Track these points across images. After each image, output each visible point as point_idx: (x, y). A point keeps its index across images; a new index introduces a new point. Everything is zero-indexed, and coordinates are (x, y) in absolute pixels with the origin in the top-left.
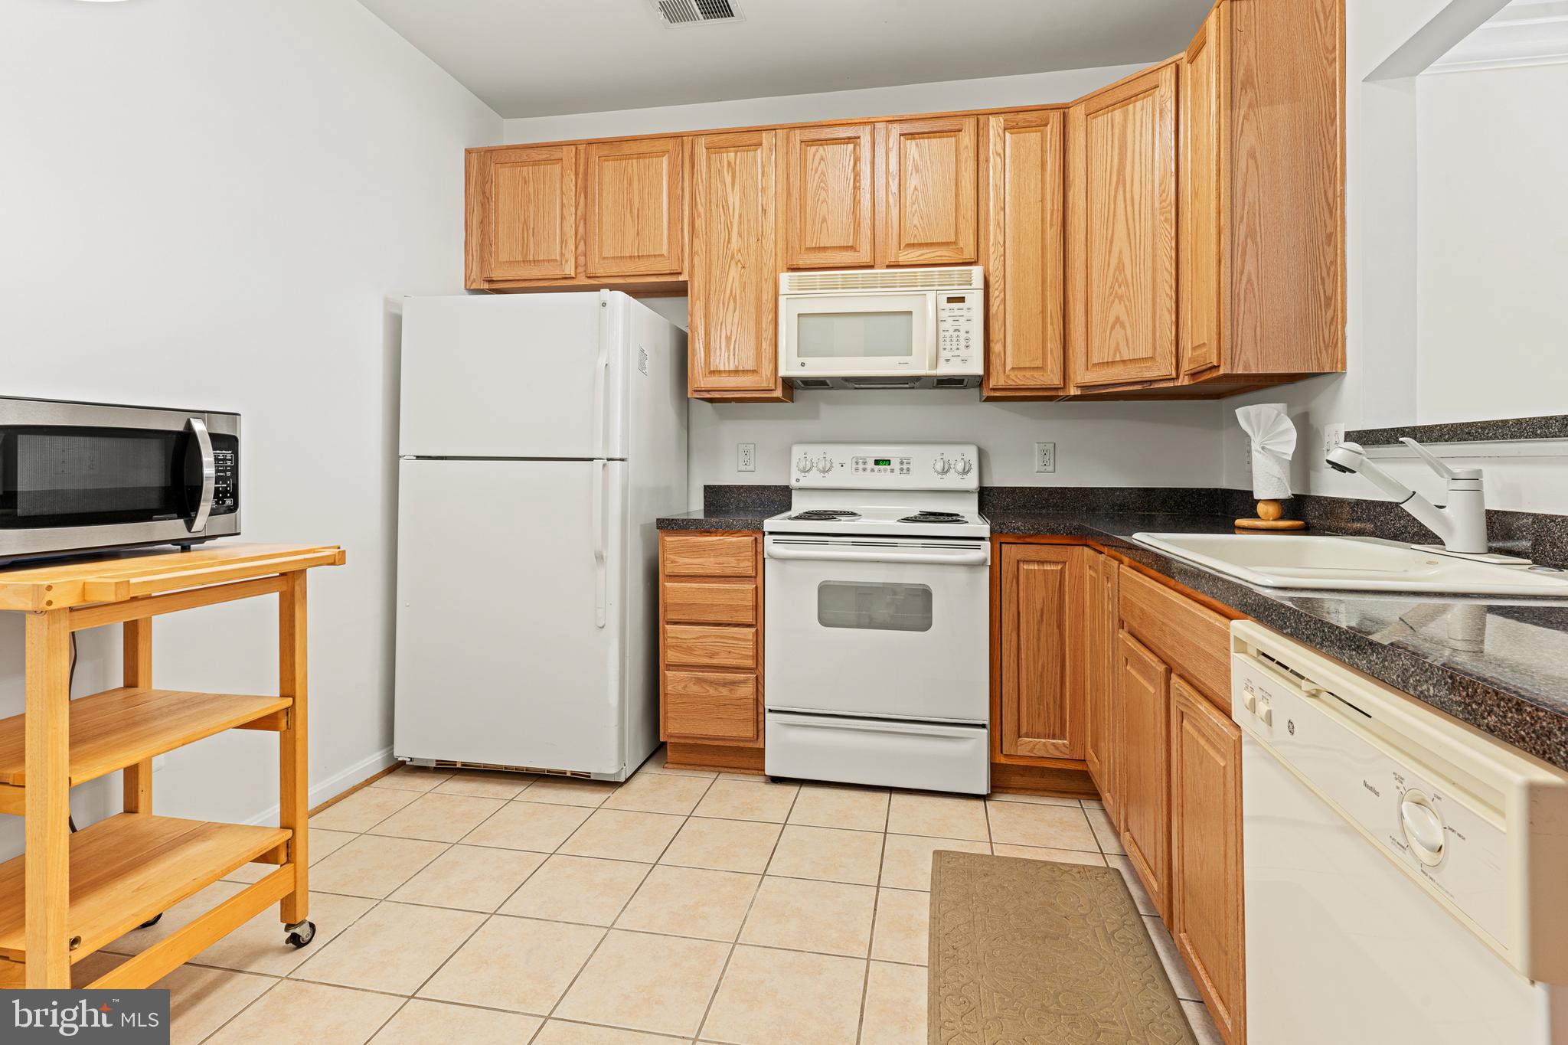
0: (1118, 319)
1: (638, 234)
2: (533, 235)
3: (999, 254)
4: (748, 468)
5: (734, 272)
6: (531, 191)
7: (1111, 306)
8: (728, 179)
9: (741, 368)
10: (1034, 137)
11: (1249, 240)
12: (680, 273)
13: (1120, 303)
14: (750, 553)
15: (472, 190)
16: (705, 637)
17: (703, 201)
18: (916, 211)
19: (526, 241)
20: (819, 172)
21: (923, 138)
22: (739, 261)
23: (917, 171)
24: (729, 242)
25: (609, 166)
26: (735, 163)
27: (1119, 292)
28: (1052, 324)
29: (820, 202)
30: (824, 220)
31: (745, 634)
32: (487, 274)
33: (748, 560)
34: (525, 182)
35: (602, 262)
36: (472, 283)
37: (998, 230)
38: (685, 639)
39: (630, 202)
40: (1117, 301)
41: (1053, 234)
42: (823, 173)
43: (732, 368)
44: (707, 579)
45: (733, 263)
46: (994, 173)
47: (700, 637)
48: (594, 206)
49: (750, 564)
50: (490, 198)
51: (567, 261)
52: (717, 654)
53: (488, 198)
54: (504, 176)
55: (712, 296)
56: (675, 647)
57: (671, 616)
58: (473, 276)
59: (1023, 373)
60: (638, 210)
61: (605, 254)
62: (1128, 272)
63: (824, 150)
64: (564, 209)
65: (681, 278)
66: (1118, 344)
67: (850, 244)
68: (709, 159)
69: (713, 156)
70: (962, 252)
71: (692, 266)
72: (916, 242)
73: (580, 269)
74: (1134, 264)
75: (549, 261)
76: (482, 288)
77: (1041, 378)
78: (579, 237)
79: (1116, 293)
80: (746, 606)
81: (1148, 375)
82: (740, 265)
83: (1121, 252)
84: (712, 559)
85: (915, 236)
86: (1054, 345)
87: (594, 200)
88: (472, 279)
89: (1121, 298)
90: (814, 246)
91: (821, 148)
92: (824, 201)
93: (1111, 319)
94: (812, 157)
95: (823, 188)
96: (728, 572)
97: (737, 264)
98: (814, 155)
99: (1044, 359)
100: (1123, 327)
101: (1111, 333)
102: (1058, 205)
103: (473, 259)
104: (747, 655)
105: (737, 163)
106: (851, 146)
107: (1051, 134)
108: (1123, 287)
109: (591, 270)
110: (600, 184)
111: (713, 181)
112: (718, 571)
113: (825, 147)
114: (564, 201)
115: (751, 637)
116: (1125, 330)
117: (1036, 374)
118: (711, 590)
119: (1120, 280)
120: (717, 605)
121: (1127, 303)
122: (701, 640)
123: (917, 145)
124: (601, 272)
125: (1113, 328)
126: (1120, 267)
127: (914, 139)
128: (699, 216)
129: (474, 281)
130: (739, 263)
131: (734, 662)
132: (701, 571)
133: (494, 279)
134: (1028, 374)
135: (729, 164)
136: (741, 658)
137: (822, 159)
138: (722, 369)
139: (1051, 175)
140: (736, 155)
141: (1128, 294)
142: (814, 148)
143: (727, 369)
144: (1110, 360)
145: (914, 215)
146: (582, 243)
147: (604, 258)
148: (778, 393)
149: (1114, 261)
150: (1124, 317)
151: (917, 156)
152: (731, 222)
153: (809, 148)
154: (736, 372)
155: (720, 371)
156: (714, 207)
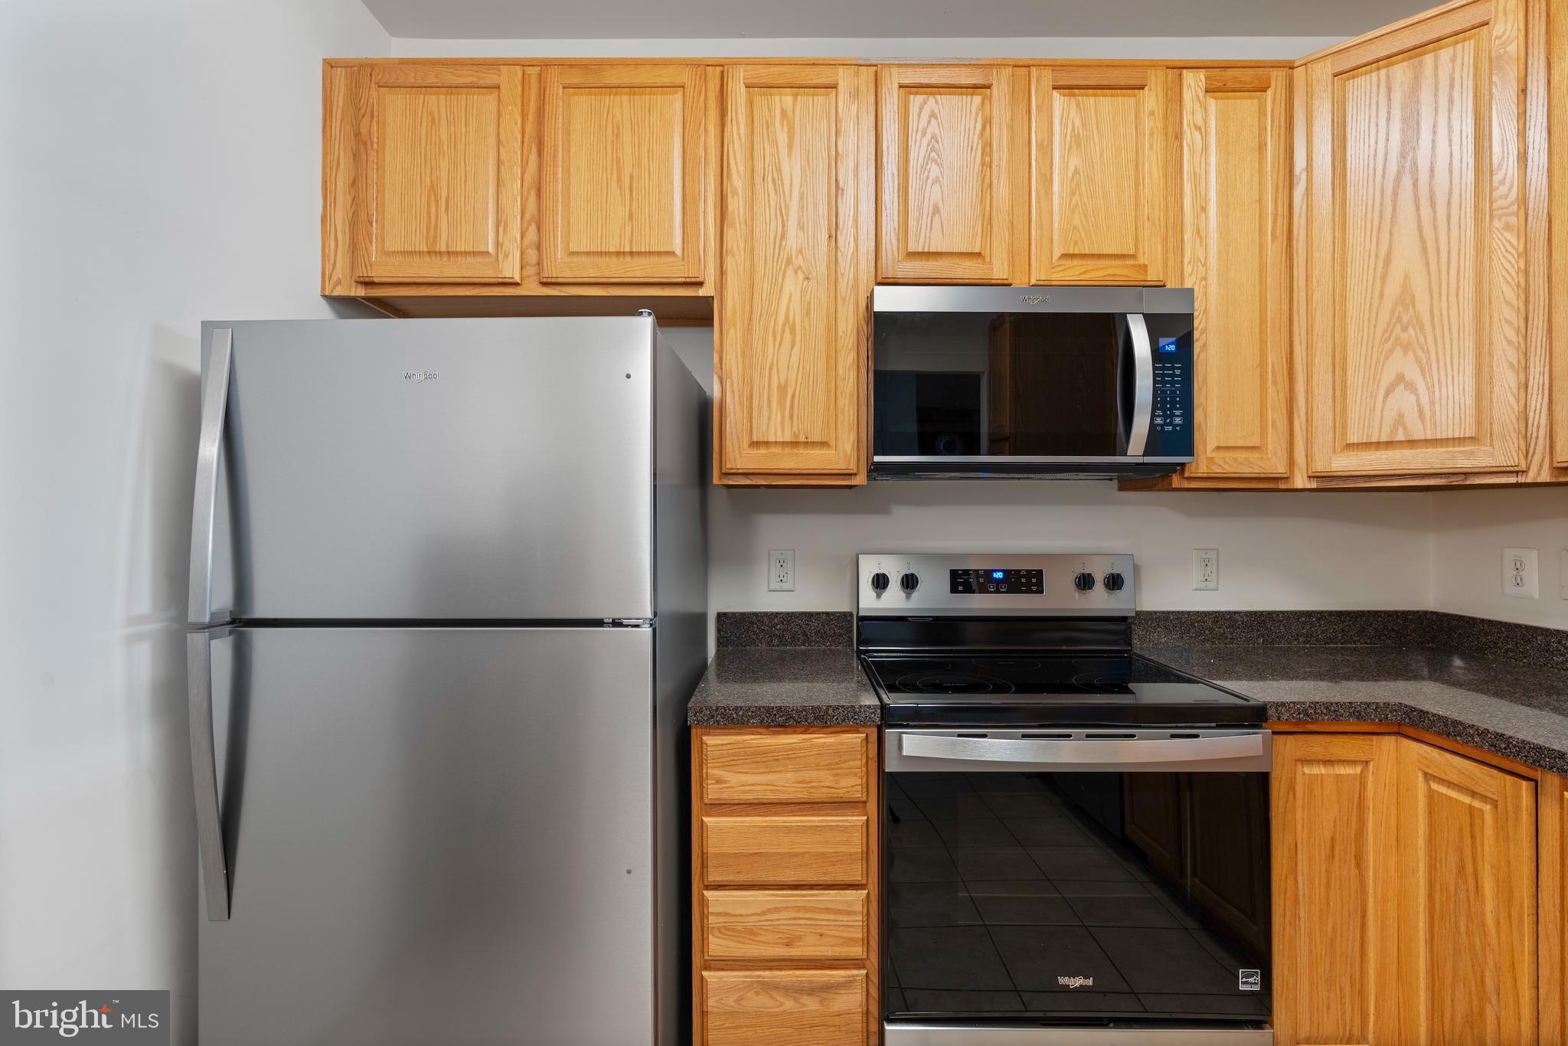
0: (1400, 378)
1: (631, 217)
2: (447, 209)
3: (1199, 276)
4: (785, 586)
5: (791, 285)
6: (444, 137)
7: (1386, 358)
8: (782, 137)
9: (802, 439)
10: (1246, 106)
12: (700, 284)
13: (1405, 354)
14: (858, 763)
15: (336, 129)
16: (777, 910)
17: (742, 169)
18: (1077, 204)
19: (433, 221)
20: (928, 136)
21: (1087, 95)
22: (800, 267)
23: (1079, 146)
24: (783, 237)
25: (583, 102)
26: (794, 113)
27: (1404, 337)
28: (1275, 383)
29: (930, 182)
30: (937, 211)
31: (849, 904)
32: (362, 272)
33: (855, 774)
34: (433, 121)
35: (567, 260)
36: (334, 288)
37: (1198, 241)
38: (741, 915)
39: (618, 163)
40: (1398, 351)
41: (1274, 251)
42: (934, 137)
43: (788, 438)
44: (778, 809)
45: (790, 272)
46: (1192, 155)
47: (769, 911)
48: (555, 166)
49: (859, 781)
50: (369, 144)
51: (506, 256)
52: (800, 938)
53: (365, 144)
54: (396, 107)
55: (755, 322)
56: (726, 931)
57: (713, 877)
58: (339, 273)
59: (1232, 454)
60: (631, 177)
61: (573, 247)
62: (1423, 306)
63: (937, 102)
64: (502, 169)
65: (702, 293)
66: (1401, 417)
67: (977, 251)
68: (750, 103)
69: (757, 100)
70: (1146, 271)
71: (722, 272)
72: (1077, 252)
73: (530, 271)
74: (1436, 296)
75: (474, 254)
76: (353, 294)
77: (1260, 463)
78: (528, 216)
79: (1398, 339)
80: (851, 854)
81: (1463, 463)
82: (801, 276)
83: (1406, 278)
84: (790, 775)
85: (1076, 242)
86: (1276, 414)
87: (555, 157)
88: (335, 278)
89: (1407, 348)
90: (920, 250)
91: (931, 99)
92: (936, 180)
93: (1387, 379)
94: (917, 111)
95: (934, 160)
96: (819, 795)
97: (796, 272)
98: (921, 109)
99: (1263, 433)
100: (1411, 387)
101: (1386, 396)
102: (1282, 210)
103: (337, 246)
104: (852, 939)
105: (797, 112)
106: (977, 99)
107: (1273, 104)
108: (1411, 330)
109: (551, 272)
110: (567, 132)
111: (757, 138)
112: (802, 795)
113: (938, 97)
114: (503, 156)
115: (858, 907)
116: (1417, 396)
117: (1253, 456)
118: (788, 830)
119: (1405, 319)
120: (796, 855)
121: (1419, 352)
122: (769, 917)
123: (1078, 105)
124: (566, 275)
125: (1389, 391)
126: (1406, 299)
127: (1074, 95)
128: (735, 192)
129: (339, 282)
130: (799, 272)
131: (829, 952)
132: (771, 796)
133: (376, 280)
134: (1241, 456)
135: (784, 113)
136: (841, 945)
137: (933, 115)
138: (772, 439)
139: (1273, 163)
140: (795, 100)
141: (1422, 340)
142: (920, 98)
143: (780, 440)
144: (1384, 439)
145: (1073, 212)
146: (533, 228)
147: (573, 254)
148: (861, 480)
149: (1393, 289)
150: (1413, 373)
151: (1078, 123)
152: (787, 206)
153: (912, 97)
154: (795, 444)
155: (767, 444)
156: (758, 179)
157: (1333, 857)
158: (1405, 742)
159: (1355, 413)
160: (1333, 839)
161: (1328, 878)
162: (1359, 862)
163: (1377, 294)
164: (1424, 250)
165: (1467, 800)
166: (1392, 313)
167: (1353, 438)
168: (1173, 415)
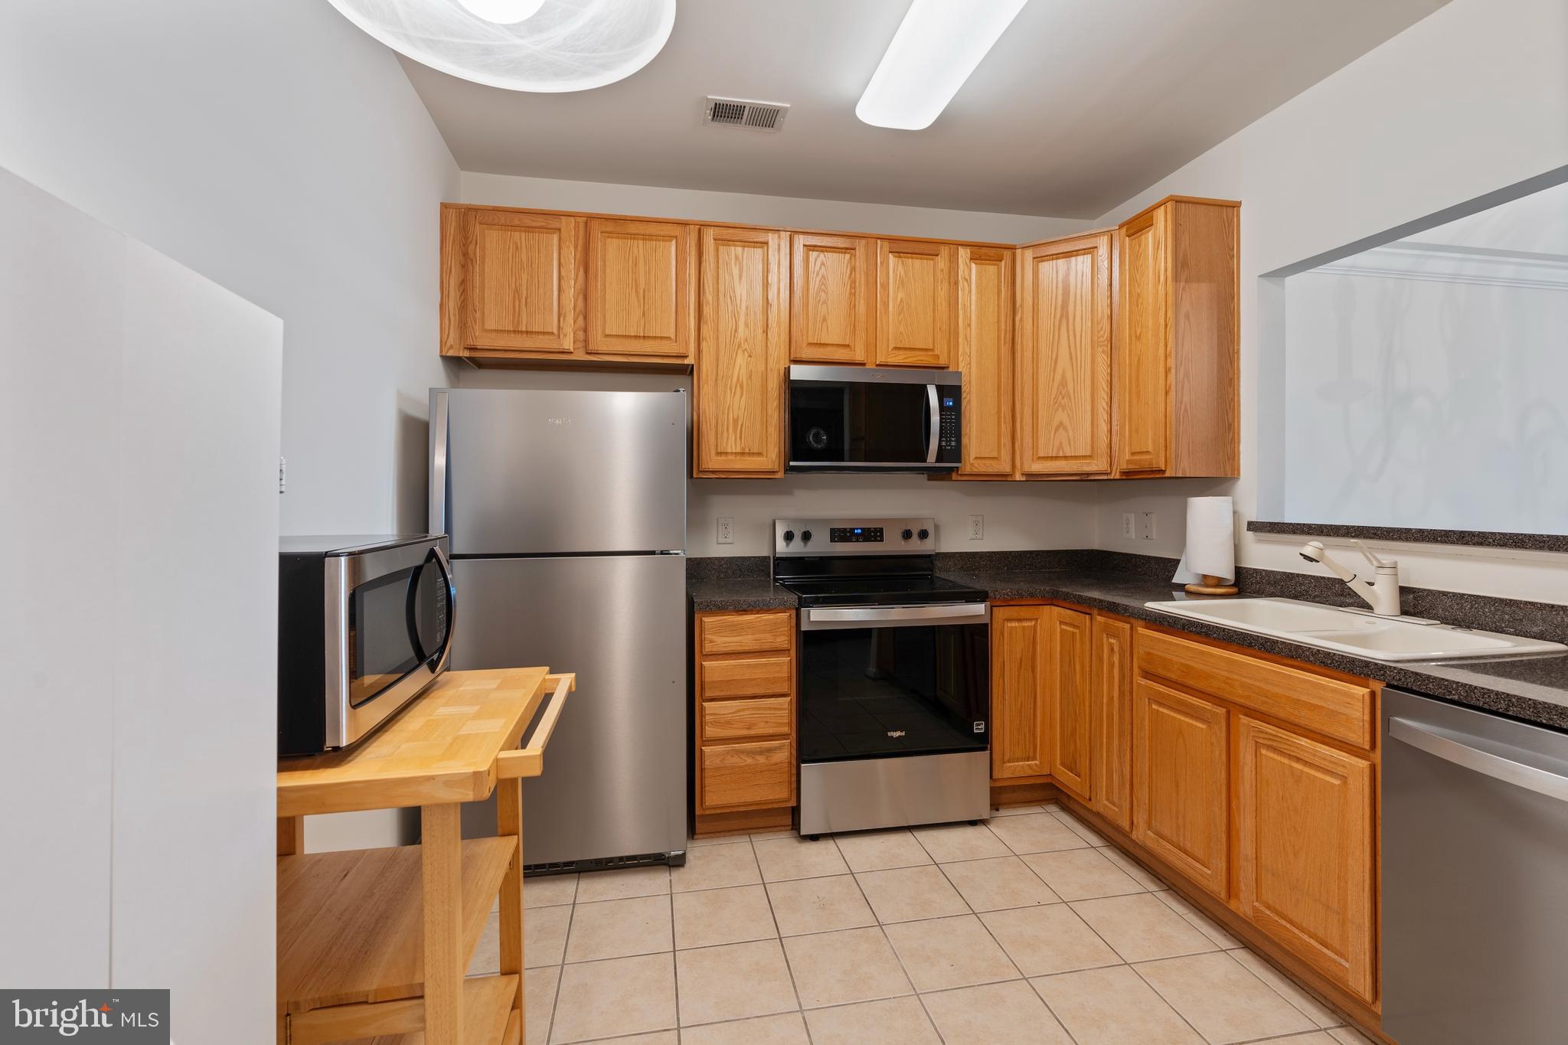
0: (1061, 424)
1: (644, 315)
2: (526, 305)
3: (966, 365)
4: (728, 541)
5: (741, 360)
6: (524, 259)
7: (1055, 412)
8: (736, 272)
9: (747, 451)
10: (991, 269)
11: (1186, 379)
12: (686, 357)
13: (1063, 411)
14: (786, 629)
15: (449, 248)
16: (743, 710)
17: (711, 289)
18: (902, 319)
19: (517, 311)
20: (820, 275)
21: (908, 258)
22: (746, 349)
23: (903, 287)
24: (736, 331)
25: (613, 244)
26: (743, 257)
27: (1063, 402)
28: (1005, 422)
29: (821, 303)
30: (824, 320)
31: (780, 704)
32: (470, 342)
33: (784, 635)
34: (517, 248)
35: (604, 339)
36: (448, 350)
37: (966, 343)
38: (723, 714)
39: (636, 281)
40: (1060, 409)
41: (1005, 350)
42: (823, 276)
43: (738, 450)
44: (743, 656)
45: (740, 352)
46: (963, 295)
47: (739, 711)
48: (596, 281)
49: (786, 638)
50: (474, 260)
51: (565, 335)
52: (755, 724)
53: (472, 260)
54: (492, 242)
55: (719, 381)
56: (715, 723)
57: (708, 694)
58: (451, 341)
59: (983, 461)
60: (644, 291)
61: (608, 332)
62: (1070, 387)
63: (825, 257)
64: (562, 281)
65: (686, 362)
66: (1061, 443)
67: (847, 343)
68: (717, 250)
69: (721, 248)
70: (939, 358)
71: (699, 351)
72: (902, 346)
73: (580, 345)
74: (1076, 382)
75: (544, 333)
76: (461, 355)
77: (997, 466)
78: (577, 310)
79: (1060, 403)
80: (782, 678)
81: (1087, 469)
82: (746, 354)
83: (1064, 372)
84: (750, 637)
85: (901, 341)
86: (1006, 440)
87: (596, 276)
88: (448, 344)
89: (1064, 408)
90: (816, 342)
91: (822, 255)
92: (825, 302)
93: (1055, 423)
94: (814, 261)
95: (823, 290)
96: (766, 647)
97: (744, 352)
98: (816, 260)
99: (999, 451)
100: (1065, 429)
101: (1055, 433)
102: (1010, 328)
103: (450, 324)
104: (782, 723)
105: (745, 257)
106: (848, 256)
107: (1005, 269)
108: (1065, 399)
109: (592, 347)
110: (604, 261)
111: (720, 272)
112: (756, 647)
113: (826, 253)
114: (563, 273)
115: (786, 706)
116: (1068, 433)
117: (994, 463)
118: (749, 666)
119: (1063, 393)
120: (754, 679)
121: (1069, 411)
122: (738, 714)
123: (903, 262)
124: (603, 348)
125: (1057, 430)
126: (1063, 383)
127: (900, 257)
128: (708, 303)
129: (451, 347)
130: (746, 352)
131: (771, 731)
132: (739, 649)
133: (478, 347)
134: (988, 462)
135: (737, 257)
136: (777, 727)
137: (823, 264)
138: (730, 451)
139: (1004, 301)
140: (743, 250)
141: (1070, 404)
142: (815, 254)
143: (734, 451)
144: (1054, 455)
145: (900, 323)
146: (581, 318)
147: (607, 336)
148: (780, 475)
149: (1058, 377)
150: (1066, 422)
151: (902, 273)
152: (738, 313)
153: (811, 252)
154: (743, 454)
155: (726, 454)
156: (721, 297)
157: (1021, 667)
158: (1053, 607)
159: (1042, 441)
160: (1021, 659)
161: (1019, 678)
162: (1033, 670)
163: (1051, 379)
164: (1071, 358)
165: (1071, 629)
166: (1058, 389)
167: (1041, 454)
168: (951, 441)
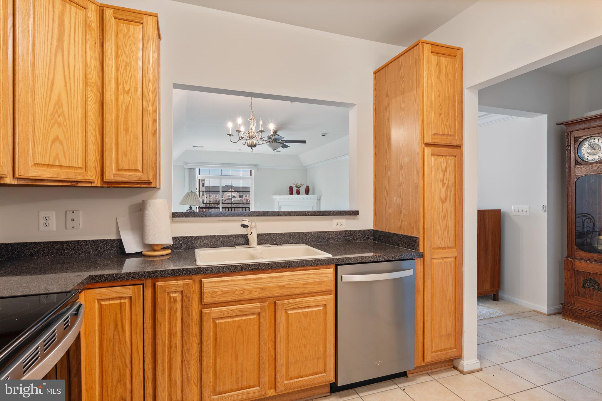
159: (39, 150)
163: (48, 96)
164: (66, 86)
165: (118, 301)
166: (54, 108)
167: (38, 162)
